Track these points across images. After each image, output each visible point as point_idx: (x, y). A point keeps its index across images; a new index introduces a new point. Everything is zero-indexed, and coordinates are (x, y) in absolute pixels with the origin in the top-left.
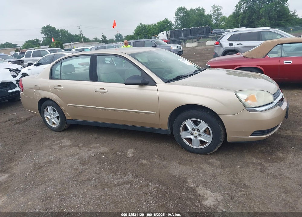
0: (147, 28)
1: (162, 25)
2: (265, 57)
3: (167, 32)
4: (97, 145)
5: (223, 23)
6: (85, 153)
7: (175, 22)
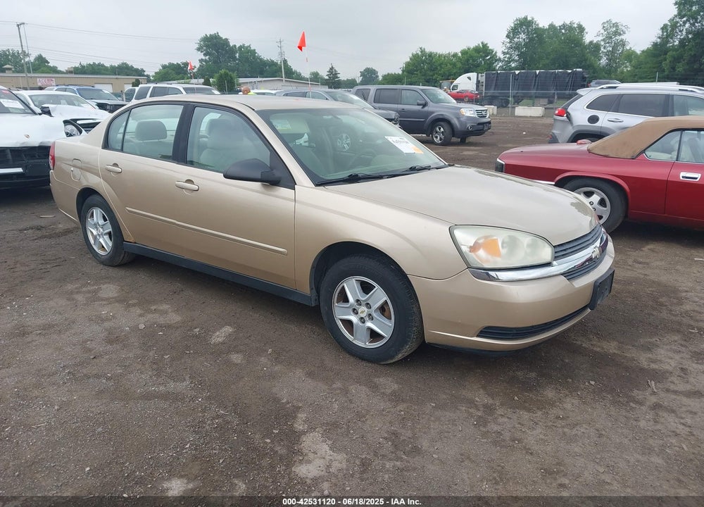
0: (434, 60)
1: (471, 57)
2: (638, 157)
3: (480, 75)
4: (165, 307)
5: (626, 67)
6: (131, 319)
7: (504, 53)
